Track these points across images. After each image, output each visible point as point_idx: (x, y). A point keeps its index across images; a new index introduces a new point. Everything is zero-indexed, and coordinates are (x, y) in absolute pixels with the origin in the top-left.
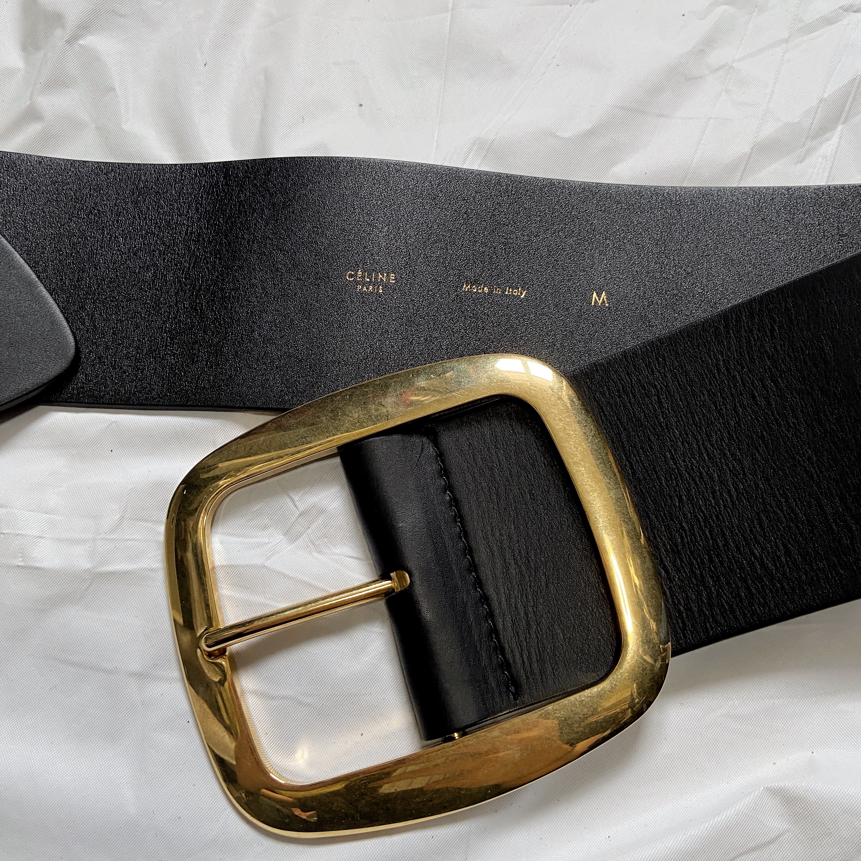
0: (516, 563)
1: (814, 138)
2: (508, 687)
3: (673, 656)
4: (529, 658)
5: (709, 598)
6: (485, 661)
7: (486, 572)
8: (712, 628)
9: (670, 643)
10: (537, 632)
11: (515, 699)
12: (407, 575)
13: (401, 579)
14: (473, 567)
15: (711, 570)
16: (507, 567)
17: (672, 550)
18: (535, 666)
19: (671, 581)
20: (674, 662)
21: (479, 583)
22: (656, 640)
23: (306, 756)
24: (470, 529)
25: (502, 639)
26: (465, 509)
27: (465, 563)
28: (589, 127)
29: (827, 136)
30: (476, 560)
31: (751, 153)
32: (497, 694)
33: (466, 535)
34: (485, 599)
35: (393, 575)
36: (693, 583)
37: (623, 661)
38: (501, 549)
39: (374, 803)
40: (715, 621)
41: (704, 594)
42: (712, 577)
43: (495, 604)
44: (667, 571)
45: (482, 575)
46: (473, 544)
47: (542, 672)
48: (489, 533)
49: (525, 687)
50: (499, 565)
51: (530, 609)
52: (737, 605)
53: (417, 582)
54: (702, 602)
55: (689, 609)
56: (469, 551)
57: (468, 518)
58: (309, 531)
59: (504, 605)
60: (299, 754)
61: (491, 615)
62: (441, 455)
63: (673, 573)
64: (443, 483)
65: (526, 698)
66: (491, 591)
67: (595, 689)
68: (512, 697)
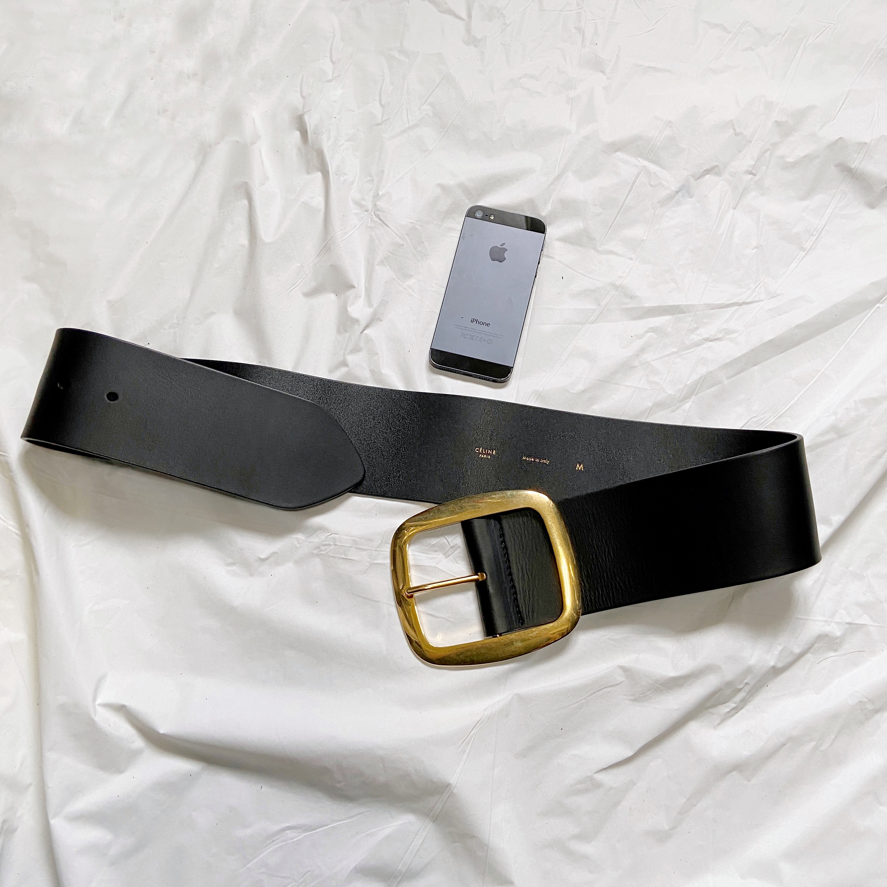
0: (527, 574)
1: (681, 402)
2: (519, 621)
3: (582, 615)
4: (528, 611)
5: (599, 595)
6: (511, 610)
7: (515, 577)
8: (598, 606)
9: (581, 610)
10: (532, 601)
11: (522, 625)
12: (485, 575)
13: (482, 576)
14: (510, 574)
15: (600, 585)
16: (523, 576)
17: (587, 575)
18: (530, 614)
19: (585, 587)
20: (582, 617)
21: (512, 580)
22: (578, 608)
23: (441, 638)
24: (511, 559)
25: (519, 603)
26: (510, 551)
27: (507, 573)
28: (583, 389)
29: (686, 401)
30: (512, 571)
31: (652, 407)
32: (515, 622)
33: (509, 561)
34: (514, 587)
35: (479, 574)
36: (593, 589)
37: (563, 615)
38: (522, 568)
39: (466, 656)
40: (600, 603)
41: (597, 593)
42: (600, 587)
43: (518, 589)
44: (584, 583)
45: (513, 577)
46: (511, 565)
47: (533, 616)
48: (518, 561)
49: (526, 620)
50: (521, 575)
51: (531, 592)
52: (608, 598)
53: (489, 577)
54: (596, 596)
55: (591, 599)
56: (509, 567)
57: (510, 555)
58: (453, 554)
59: (521, 589)
60: (438, 637)
61: (515, 593)
62: (501, 528)
63: (586, 584)
64: (502, 540)
65: (526, 626)
66: (516, 584)
67: (551, 625)
68: (520, 624)
